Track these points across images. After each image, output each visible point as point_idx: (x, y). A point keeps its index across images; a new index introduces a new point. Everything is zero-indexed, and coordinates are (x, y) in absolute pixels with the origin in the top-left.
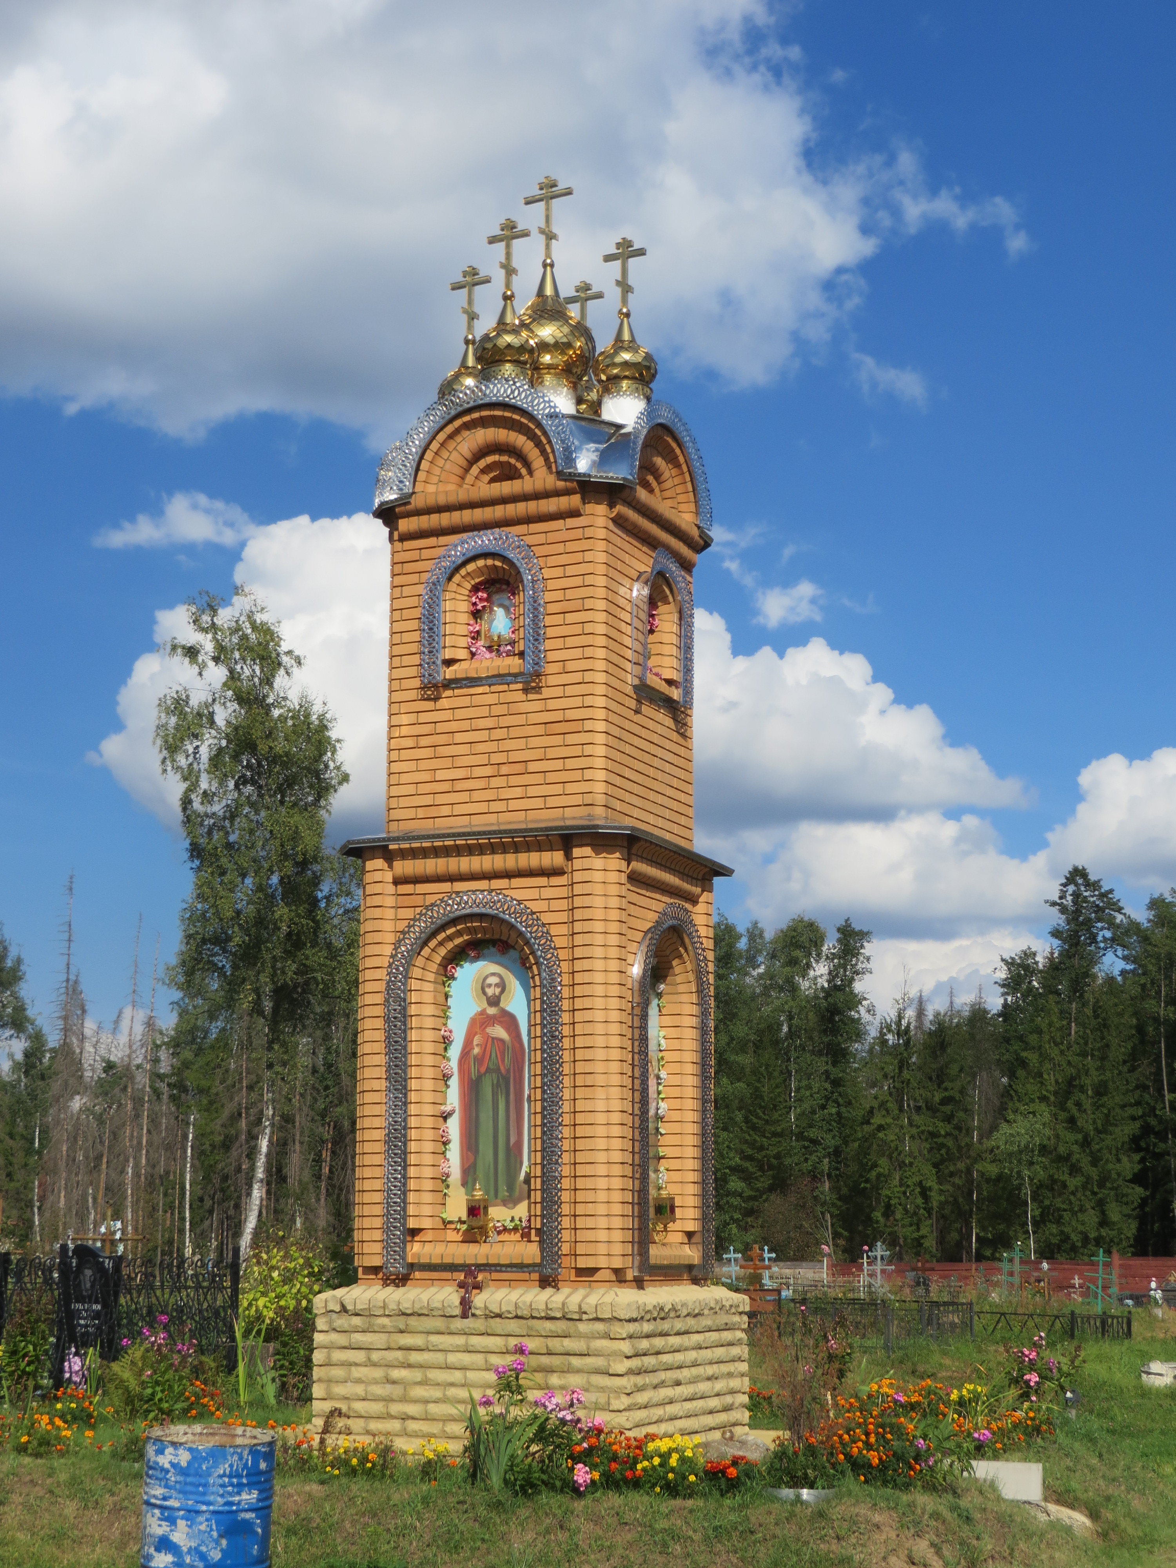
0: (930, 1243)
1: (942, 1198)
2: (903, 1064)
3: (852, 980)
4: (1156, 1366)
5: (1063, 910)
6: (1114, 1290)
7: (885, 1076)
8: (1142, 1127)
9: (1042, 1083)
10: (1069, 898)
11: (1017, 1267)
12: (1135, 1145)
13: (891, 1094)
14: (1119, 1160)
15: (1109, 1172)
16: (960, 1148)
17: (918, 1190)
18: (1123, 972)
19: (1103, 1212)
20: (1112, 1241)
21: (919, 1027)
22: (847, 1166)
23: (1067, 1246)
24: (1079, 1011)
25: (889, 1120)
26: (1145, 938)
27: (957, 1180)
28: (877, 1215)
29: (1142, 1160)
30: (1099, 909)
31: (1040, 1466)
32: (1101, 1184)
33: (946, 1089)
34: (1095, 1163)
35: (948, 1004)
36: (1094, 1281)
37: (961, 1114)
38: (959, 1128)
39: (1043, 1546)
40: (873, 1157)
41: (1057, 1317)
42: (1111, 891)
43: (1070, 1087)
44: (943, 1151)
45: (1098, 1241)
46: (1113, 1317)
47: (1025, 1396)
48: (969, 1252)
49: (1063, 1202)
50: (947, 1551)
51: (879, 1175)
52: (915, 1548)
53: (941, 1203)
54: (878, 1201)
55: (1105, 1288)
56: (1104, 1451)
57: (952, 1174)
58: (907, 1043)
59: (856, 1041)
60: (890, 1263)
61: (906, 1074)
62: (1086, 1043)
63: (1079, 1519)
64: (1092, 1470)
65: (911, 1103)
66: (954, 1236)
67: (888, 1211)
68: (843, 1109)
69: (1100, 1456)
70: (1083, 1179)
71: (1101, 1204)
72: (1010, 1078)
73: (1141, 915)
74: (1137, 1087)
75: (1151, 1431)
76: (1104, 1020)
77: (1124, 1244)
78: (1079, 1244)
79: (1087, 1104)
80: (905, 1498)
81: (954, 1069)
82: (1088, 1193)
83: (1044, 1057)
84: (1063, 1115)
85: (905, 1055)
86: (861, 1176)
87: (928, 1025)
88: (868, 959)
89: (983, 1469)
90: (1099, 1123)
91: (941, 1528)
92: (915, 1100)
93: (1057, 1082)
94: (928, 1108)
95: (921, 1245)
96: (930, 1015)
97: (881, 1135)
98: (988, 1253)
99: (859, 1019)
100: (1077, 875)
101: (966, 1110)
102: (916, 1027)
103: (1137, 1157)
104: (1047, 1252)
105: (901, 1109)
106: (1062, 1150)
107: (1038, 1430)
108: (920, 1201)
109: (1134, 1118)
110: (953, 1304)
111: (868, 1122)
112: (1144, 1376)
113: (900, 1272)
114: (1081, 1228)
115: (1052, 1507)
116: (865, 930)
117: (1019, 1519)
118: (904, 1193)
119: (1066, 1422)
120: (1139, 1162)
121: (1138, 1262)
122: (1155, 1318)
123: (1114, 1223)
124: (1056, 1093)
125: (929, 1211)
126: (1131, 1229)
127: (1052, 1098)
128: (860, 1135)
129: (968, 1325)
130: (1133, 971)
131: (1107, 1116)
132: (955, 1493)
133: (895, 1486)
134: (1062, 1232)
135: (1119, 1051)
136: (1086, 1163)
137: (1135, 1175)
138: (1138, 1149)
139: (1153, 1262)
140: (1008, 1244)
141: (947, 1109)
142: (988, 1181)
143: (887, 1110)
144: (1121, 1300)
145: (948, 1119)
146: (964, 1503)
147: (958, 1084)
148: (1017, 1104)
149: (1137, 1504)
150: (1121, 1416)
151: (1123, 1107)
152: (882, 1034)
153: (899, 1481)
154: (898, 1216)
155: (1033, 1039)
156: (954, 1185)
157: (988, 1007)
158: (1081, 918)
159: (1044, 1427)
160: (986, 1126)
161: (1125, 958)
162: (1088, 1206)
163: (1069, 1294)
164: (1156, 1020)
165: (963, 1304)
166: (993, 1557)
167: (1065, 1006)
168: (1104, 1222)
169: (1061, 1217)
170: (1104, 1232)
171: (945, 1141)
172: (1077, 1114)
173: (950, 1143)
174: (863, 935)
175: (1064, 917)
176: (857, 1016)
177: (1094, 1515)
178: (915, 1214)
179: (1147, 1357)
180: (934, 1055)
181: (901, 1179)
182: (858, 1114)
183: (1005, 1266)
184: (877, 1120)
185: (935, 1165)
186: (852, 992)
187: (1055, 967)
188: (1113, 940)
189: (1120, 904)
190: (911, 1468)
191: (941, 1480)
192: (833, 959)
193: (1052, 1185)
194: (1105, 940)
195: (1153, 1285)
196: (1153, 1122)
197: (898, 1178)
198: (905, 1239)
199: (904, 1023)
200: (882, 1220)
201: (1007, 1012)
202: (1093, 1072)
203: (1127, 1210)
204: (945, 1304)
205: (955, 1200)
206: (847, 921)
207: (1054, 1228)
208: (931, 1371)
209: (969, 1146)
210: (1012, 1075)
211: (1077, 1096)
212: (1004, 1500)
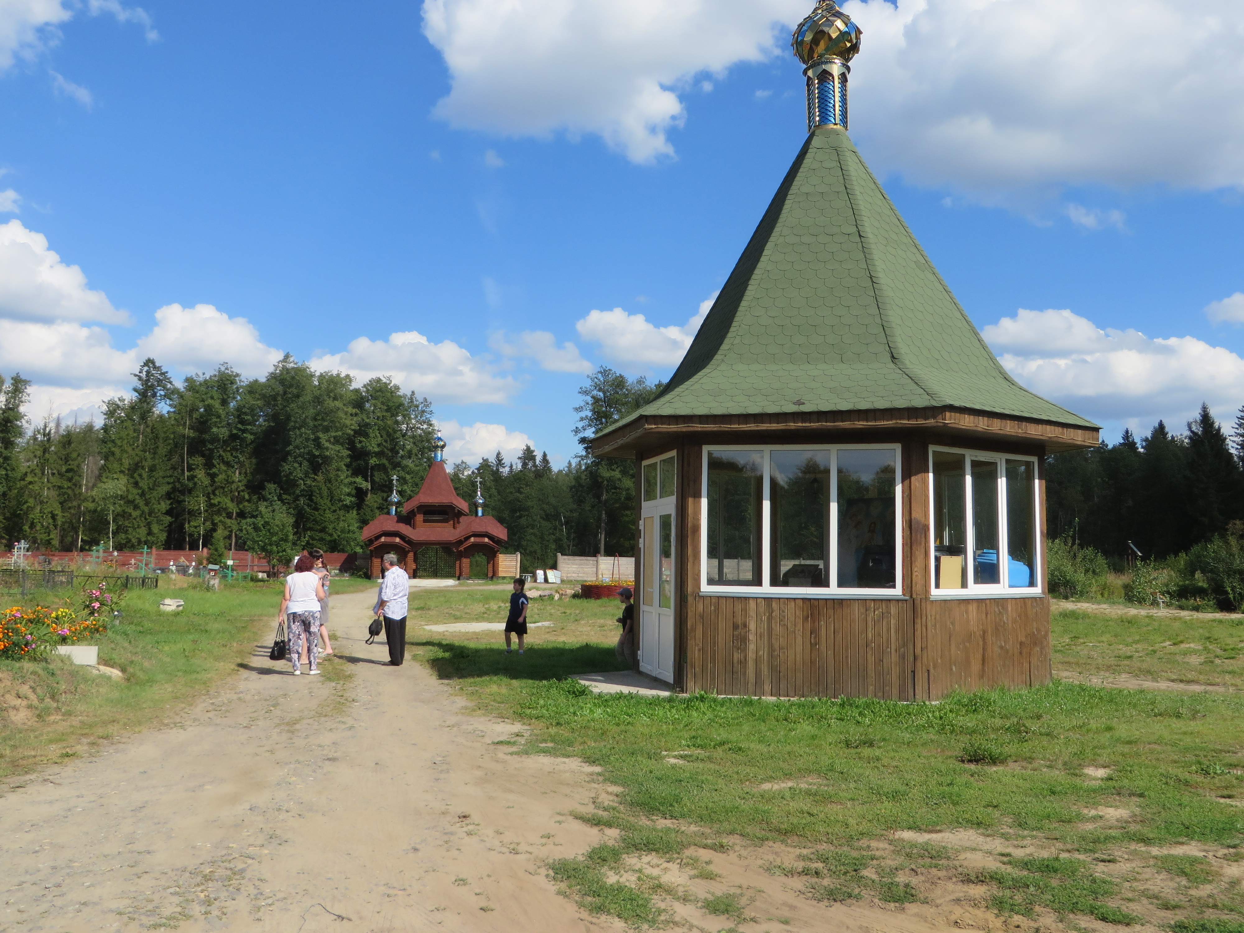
0: (56, 542)
1: (64, 520)
2: (45, 451)
3: (18, 406)
4: (167, 601)
5: (140, 379)
6: (152, 566)
7: (35, 456)
8: (172, 488)
9: (121, 464)
10: (145, 373)
11: (101, 554)
12: (168, 495)
13: (37, 466)
14: (159, 504)
15: (154, 509)
16: (75, 495)
17: (50, 515)
18: (168, 412)
19: (150, 529)
20: (153, 542)
21: (57, 432)
22: (10, 502)
23: (129, 545)
24: (144, 430)
25: (36, 479)
26: (181, 396)
27: (73, 511)
28: (26, 528)
29: (171, 504)
30: (159, 381)
31: (97, 647)
32: (150, 514)
33: (69, 465)
34: (147, 504)
35: (74, 422)
36: (141, 561)
37: (77, 478)
38: (75, 485)
39: (94, 685)
40: (25, 497)
41: (119, 578)
42: (167, 372)
43: (136, 467)
44: (66, 496)
45: (146, 543)
46: (149, 578)
47: (92, 613)
48: (76, 547)
49: (129, 523)
50: (38, 690)
51: (28, 507)
52: (20, 690)
53: (63, 522)
54: (27, 521)
55: (146, 565)
56: (132, 640)
57: (70, 508)
58: (49, 440)
59: (19, 437)
60: (28, 550)
61: (47, 455)
62: (146, 445)
63: (115, 673)
64: (124, 648)
65: (50, 471)
66: (69, 539)
67: (32, 526)
68: (9, 472)
69: (130, 642)
70: (140, 512)
71: (149, 525)
72: (105, 461)
73: (179, 384)
74: (172, 468)
75: (161, 632)
76: (157, 435)
77: (160, 544)
78: (136, 544)
79: (145, 475)
80: (17, 665)
81: (74, 455)
82: (143, 519)
83: (123, 451)
84: (132, 481)
85: (47, 446)
86: (18, 507)
87: (62, 431)
88: (29, 395)
89: (63, 650)
90: (151, 486)
91: (37, 679)
92: (52, 470)
93: (130, 464)
94: (59, 474)
95: (50, 543)
96: (63, 426)
97: (31, 486)
98: (87, 547)
99: (22, 426)
100: (149, 362)
101: (80, 476)
102: (55, 433)
103: (169, 502)
104: (119, 547)
105: (43, 473)
106: (130, 497)
107: (97, 630)
108: (51, 521)
109: (168, 483)
110: (63, 571)
111: (24, 480)
112: (161, 606)
113: (35, 556)
114: (137, 536)
115: (102, 668)
116: (28, 380)
117: (81, 673)
118: (42, 517)
119: (114, 626)
120: (170, 505)
121: (165, 553)
122: (171, 579)
123: (155, 534)
124: (129, 470)
125: (55, 526)
126: (163, 536)
127: (127, 472)
128: (18, 486)
129: (70, 582)
130: (174, 412)
131: (155, 481)
132: (46, 662)
133: (13, 659)
134: (127, 538)
135: (163, 450)
136: (142, 503)
137: (167, 511)
138: (170, 499)
139: (173, 553)
140: (98, 544)
141: (69, 475)
142: (89, 511)
143: (35, 474)
144: (155, 570)
145: (70, 480)
146: (51, 667)
147: (76, 463)
148: (109, 474)
149: (146, 664)
150: (147, 624)
151: (163, 477)
152: (35, 435)
153: (15, 656)
154: (38, 528)
155: (119, 442)
156: (70, 513)
157: (94, 424)
158: (149, 384)
159: (101, 629)
160: (90, 484)
161: (170, 405)
162: (142, 525)
163: (128, 568)
164: (184, 436)
165: (68, 572)
166: (65, 692)
167: (136, 427)
168: (150, 533)
169: (127, 530)
170: (149, 538)
171: (67, 491)
172: (139, 480)
173: (70, 492)
174: (26, 382)
175: (140, 382)
176: (20, 424)
177: (123, 670)
178: (48, 527)
179: (163, 597)
180: (64, 446)
181: (41, 510)
182: (19, 475)
183: (94, 554)
184: (29, 479)
185: (61, 503)
186: (18, 411)
187: (133, 407)
188: (165, 396)
189: (171, 380)
190: (23, 650)
191: (39, 655)
192: (8, 394)
193: (124, 515)
194: (161, 396)
195: (172, 563)
196: (178, 485)
197: (39, 509)
198: (41, 540)
199: (48, 430)
200: (28, 530)
201: (105, 428)
202: (149, 460)
203: (161, 527)
204: (58, 572)
205: (71, 521)
206: (17, 374)
207: (123, 536)
208: (47, 605)
209: (80, 494)
210: (106, 458)
211: (140, 471)
212: (75, 665)
